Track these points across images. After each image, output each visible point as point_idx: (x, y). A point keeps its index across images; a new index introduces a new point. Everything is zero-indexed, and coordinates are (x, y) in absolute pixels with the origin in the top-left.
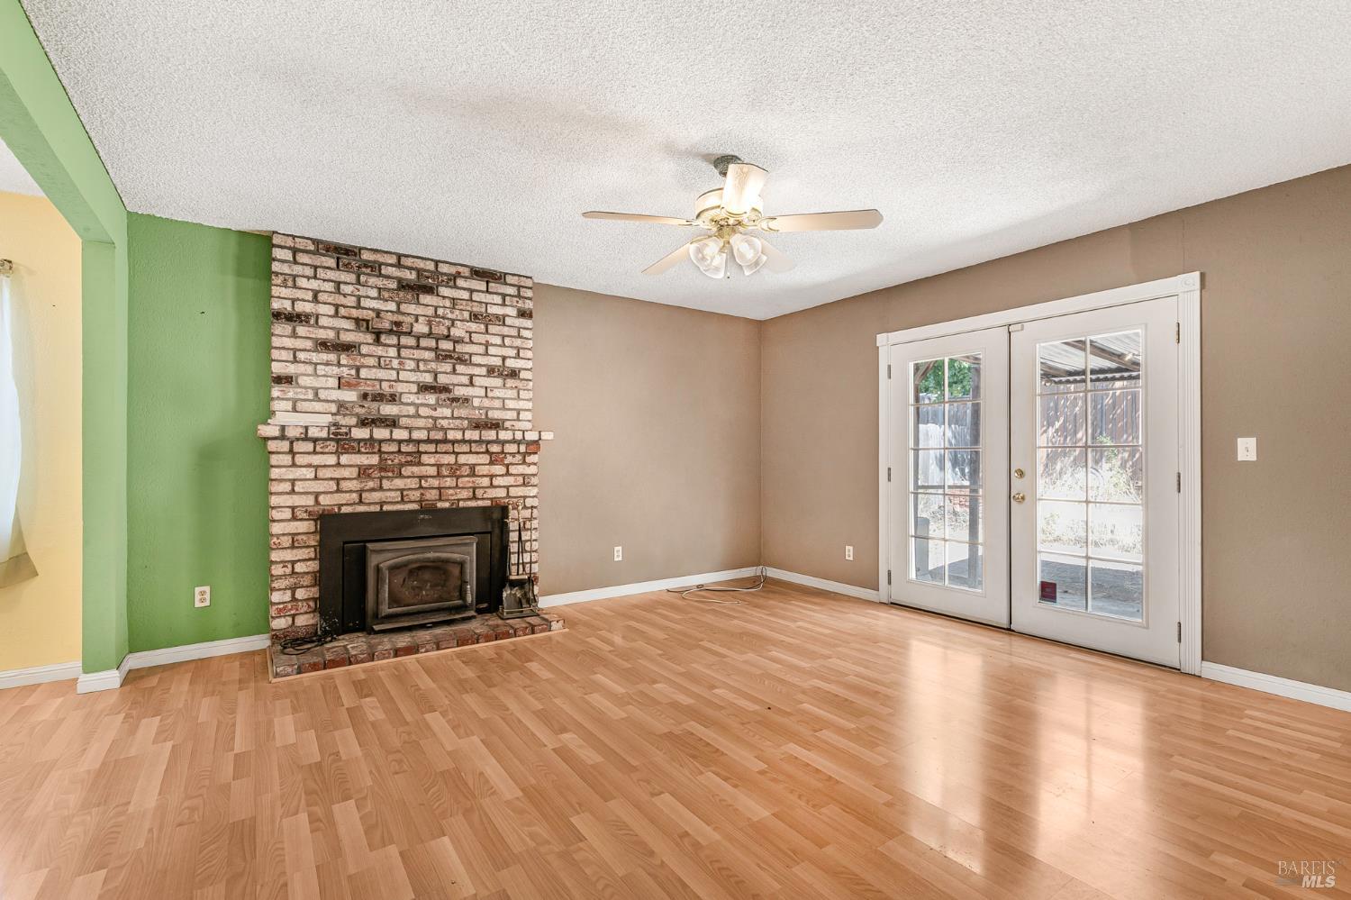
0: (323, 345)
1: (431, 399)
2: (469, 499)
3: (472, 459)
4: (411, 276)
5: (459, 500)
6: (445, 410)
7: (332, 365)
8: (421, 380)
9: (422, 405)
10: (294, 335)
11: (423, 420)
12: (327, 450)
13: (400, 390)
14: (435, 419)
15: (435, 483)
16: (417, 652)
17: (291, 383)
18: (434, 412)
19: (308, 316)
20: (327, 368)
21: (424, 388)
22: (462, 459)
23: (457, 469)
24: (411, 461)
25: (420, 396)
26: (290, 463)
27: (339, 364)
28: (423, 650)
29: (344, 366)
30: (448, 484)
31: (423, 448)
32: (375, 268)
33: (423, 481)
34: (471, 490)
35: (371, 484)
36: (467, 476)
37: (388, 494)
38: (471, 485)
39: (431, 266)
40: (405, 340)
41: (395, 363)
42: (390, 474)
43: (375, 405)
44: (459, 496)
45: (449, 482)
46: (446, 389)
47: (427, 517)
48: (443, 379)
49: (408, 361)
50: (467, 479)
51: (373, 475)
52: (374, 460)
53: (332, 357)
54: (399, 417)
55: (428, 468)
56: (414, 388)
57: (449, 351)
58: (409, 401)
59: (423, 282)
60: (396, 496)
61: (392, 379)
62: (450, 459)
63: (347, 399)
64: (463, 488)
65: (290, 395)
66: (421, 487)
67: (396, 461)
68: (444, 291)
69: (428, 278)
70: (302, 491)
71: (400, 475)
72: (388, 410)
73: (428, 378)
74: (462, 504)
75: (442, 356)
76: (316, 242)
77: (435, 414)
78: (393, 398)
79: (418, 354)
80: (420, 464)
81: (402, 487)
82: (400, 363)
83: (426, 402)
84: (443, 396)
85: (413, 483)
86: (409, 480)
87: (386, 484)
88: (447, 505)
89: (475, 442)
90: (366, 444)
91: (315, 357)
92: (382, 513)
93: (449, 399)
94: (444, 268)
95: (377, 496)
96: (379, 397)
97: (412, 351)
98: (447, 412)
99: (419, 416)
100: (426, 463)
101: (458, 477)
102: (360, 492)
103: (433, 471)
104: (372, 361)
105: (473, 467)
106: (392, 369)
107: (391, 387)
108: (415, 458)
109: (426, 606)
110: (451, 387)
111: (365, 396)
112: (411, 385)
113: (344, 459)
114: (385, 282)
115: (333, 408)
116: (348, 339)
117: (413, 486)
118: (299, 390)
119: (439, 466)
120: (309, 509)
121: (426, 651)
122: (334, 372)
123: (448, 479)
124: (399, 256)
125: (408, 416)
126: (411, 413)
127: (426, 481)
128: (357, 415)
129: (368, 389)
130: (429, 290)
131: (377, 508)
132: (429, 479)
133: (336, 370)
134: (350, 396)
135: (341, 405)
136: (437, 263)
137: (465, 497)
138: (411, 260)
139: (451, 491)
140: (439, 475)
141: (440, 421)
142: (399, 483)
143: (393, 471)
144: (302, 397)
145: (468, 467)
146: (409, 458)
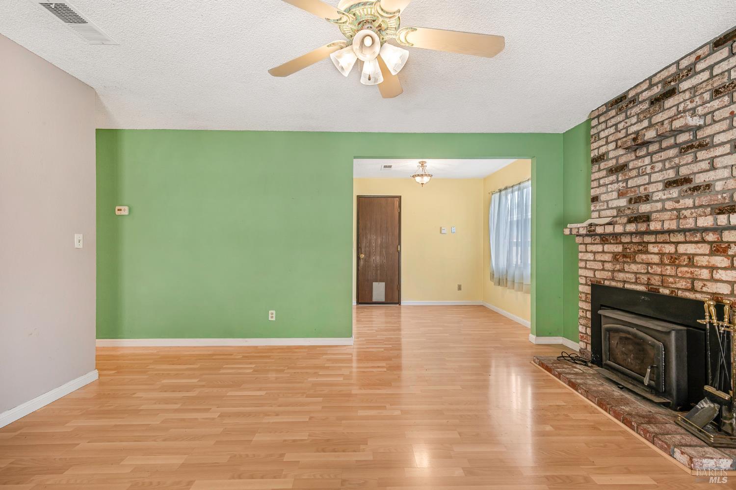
0: (612, 171)
1: (674, 192)
2: (686, 290)
3: (691, 249)
4: (656, 90)
5: (678, 289)
6: (687, 200)
7: (614, 183)
8: (666, 177)
9: (668, 199)
10: (600, 170)
11: (669, 213)
12: (596, 242)
13: (651, 190)
14: (679, 210)
15: (658, 270)
17: (597, 200)
18: (677, 204)
19: (603, 155)
20: (612, 186)
21: (669, 184)
22: (682, 249)
23: (676, 259)
24: (641, 250)
25: (666, 192)
26: (585, 250)
27: (618, 182)
29: (621, 181)
30: (668, 272)
31: (646, 238)
32: (634, 101)
33: (649, 268)
34: (689, 281)
35: (618, 267)
36: (686, 266)
37: (628, 275)
38: (689, 275)
39: (673, 69)
40: (653, 148)
41: (648, 170)
42: (629, 260)
43: (636, 205)
44: (679, 285)
45: (669, 270)
46: (687, 180)
47: (646, 299)
48: (684, 171)
49: (657, 164)
50: (685, 269)
51: (620, 260)
52: (619, 249)
53: (613, 178)
54: (651, 212)
55: (653, 256)
56: (660, 186)
57: (692, 141)
58: (658, 198)
59: (668, 88)
60: (632, 277)
61: (646, 183)
62: (670, 249)
63: (622, 205)
64: (681, 278)
65: (598, 208)
66: (648, 273)
67: (632, 250)
68: (685, 85)
69: (670, 82)
70: (589, 267)
71: (635, 262)
72: (644, 208)
73: (671, 174)
74: (680, 293)
75: (686, 148)
76: (606, 105)
77: (677, 206)
78: (647, 199)
79: (664, 155)
80: (647, 252)
81: (635, 270)
82: (652, 168)
83: (670, 196)
84: (685, 187)
85: (641, 268)
86: (639, 266)
87: (626, 267)
88: (666, 292)
91: (607, 180)
92: (623, 290)
93: (690, 189)
94: (684, 64)
95: (621, 276)
96: (638, 200)
97: (660, 154)
98: (689, 202)
99: (666, 210)
100: (652, 251)
101: (678, 266)
102: (613, 271)
103: (656, 259)
104: (634, 173)
105: (691, 257)
106: (647, 174)
107: (645, 189)
108: (644, 247)
110: (692, 177)
111: (630, 201)
112: (659, 184)
113: (607, 248)
114: (641, 107)
115: (614, 212)
116: (622, 161)
117: (643, 271)
118: (601, 204)
119: (661, 254)
120: (592, 279)
122: (616, 188)
123: (669, 267)
124: (650, 79)
125: (657, 211)
126: (659, 209)
127: (652, 268)
128: (627, 215)
129: (632, 194)
130: (671, 93)
131: (620, 285)
132: (654, 267)
133: (615, 186)
134: (623, 202)
135: (619, 209)
136: (677, 63)
137: (683, 287)
138: (658, 76)
139: (671, 280)
140: (661, 264)
141: (683, 212)
142: (634, 267)
143: (630, 258)
144: (602, 208)
145: (686, 257)
146: (640, 248)
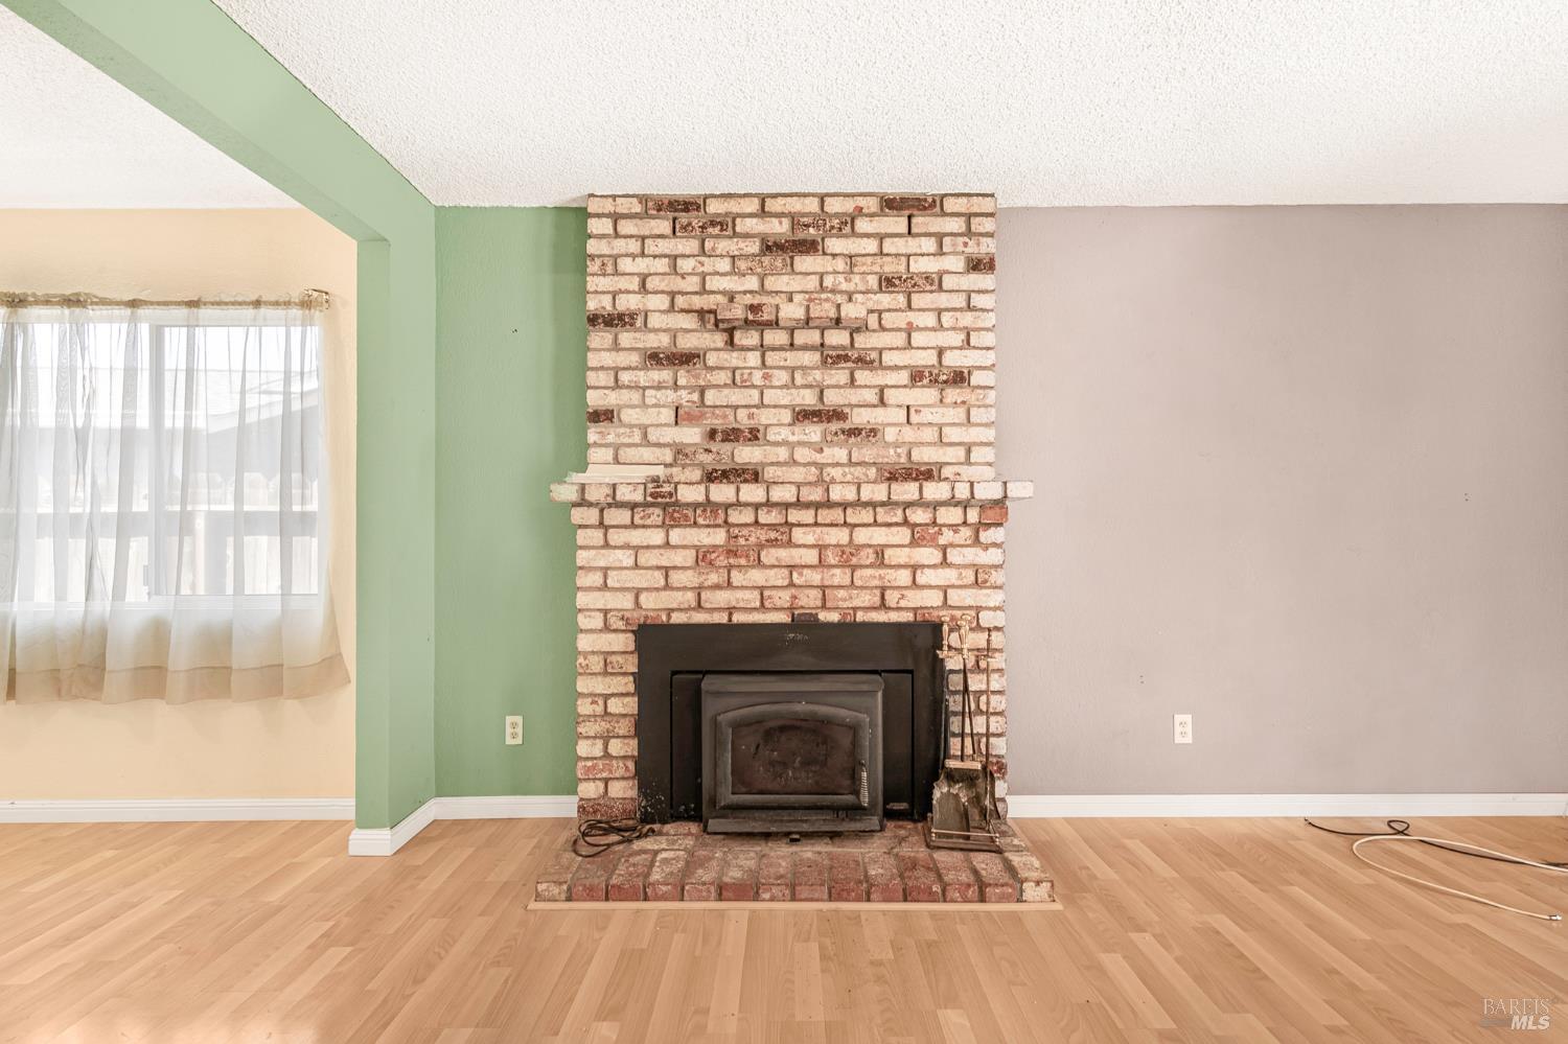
0: (654, 358)
1: (813, 432)
2: (874, 608)
3: (879, 536)
4: (779, 228)
5: (855, 609)
6: (836, 449)
7: (666, 388)
8: (798, 401)
9: (801, 443)
10: (616, 347)
11: (801, 468)
12: (648, 522)
13: (764, 421)
14: (821, 467)
15: (815, 577)
16: (756, 897)
17: (611, 419)
18: (818, 455)
19: (632, 316)
20: (659, 394)
21: (803, 415)
22: (862, 536)
23: (852, 554)
24: (776, 540)
25: (797, 429)
26: (602, 543)
27: (676, 386)
28: (767, 896)
29: (684, 387)
30: (836, 581)
31: (794, 516)
32: (724, 225)
33: (795, 575)
34: (878, 592)
35: (713, 578)
36: (871, 566)
37: (740, 594)
38: (876, 582)
39: (812, 205)
40: (775, 337)
41: (757, 377)
42: (743, 561)
43: (727, 447)
44: (857, 603)
45: (839, 576)
46: (837, 415)
47: (800, 637)
48: (833, 398)
49: (775, 372)
50: (869, 572)
51: (718, 563)
52: (719, 537)
53: (665, 375)
54: (764, 465)
55: (802, 551)
56: (787, 416)
57: (843, 348)
58: (779, 438)
59: (801, 235)
60: (753, 598)
61: (753, 403)
62: (839, 536)
63: (687, 440)
64: (862, 588)
65: (611, 438)
66: (792, 585)
67: (753, 539)
68: (834, 245)
69: (807, 226)
70: (617, 585)
71: (759, 563)
72: (746, 454)
73: (808, 399)
74: (861, 617)
75: (833, 358)
76: (643, 199)
77: (818, 458)
78: (754, 436)
79: (793, 358)
80: (790, 543)
81: (762, 583)
82: (766, 377)
83: (804, 438)
84: (835, 426)
85: (778, 577)
86: (772, 572)
87: (737, 578)
88: (834, 617)
89: (883, 504)
90: (704, 511)
91: (643, 378)
92: (730, 628)
93: (843, 432)
94: (834, 206)
95: (722, 598)
96: (732, 435)
97: (783, 354)
98: (840, 454)
99: (795, 462)
100: (800, 542)
101: (854, 568)
102: (699, 590)
103: (811, 557)
104: (723, 377)
105: (879, 552)
106: (754, 386)
107: (751, 416)
108: (782, 533)
109: (793, 798)
110: (847, 410)
111: (712, 434)
112: (783, 411)
113: (676, 536)
114: (741, 245)
115: (668, 456)
116: (688, 345)
117: (779, 583)
118: (622, 430)
119: (821, 548)
120: (627, 615)
121: (772, 899)
122: (669, 400)
123: (837, 571)
124: (763, 199)
125: (778, 464)
126: (781, 459)
127: (801, 574)
128: (701, 465)
129: (717, 422)
130: (809, 247)
131: (722, 618)
132: (805, 571)
133: (670, 396)
134: (691, 435)
135: (680, 452)
136: (822, 198)
137: (866, 604)
138: (781, 201)
139: (842, 593)
140: (821, 564)
141: (829, 469)
142: (757, 576)
143: (747, 556)
144: (627, 440)
145: (871, 551)
146: (773, 535)
